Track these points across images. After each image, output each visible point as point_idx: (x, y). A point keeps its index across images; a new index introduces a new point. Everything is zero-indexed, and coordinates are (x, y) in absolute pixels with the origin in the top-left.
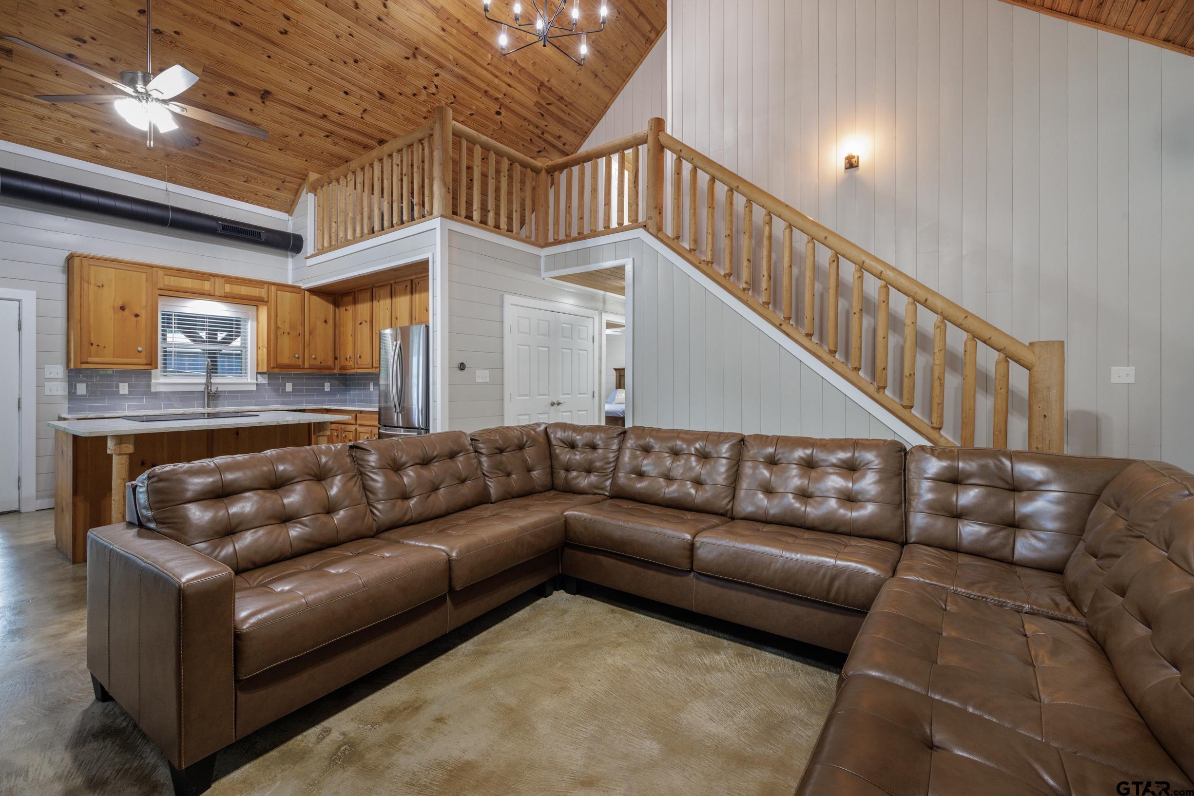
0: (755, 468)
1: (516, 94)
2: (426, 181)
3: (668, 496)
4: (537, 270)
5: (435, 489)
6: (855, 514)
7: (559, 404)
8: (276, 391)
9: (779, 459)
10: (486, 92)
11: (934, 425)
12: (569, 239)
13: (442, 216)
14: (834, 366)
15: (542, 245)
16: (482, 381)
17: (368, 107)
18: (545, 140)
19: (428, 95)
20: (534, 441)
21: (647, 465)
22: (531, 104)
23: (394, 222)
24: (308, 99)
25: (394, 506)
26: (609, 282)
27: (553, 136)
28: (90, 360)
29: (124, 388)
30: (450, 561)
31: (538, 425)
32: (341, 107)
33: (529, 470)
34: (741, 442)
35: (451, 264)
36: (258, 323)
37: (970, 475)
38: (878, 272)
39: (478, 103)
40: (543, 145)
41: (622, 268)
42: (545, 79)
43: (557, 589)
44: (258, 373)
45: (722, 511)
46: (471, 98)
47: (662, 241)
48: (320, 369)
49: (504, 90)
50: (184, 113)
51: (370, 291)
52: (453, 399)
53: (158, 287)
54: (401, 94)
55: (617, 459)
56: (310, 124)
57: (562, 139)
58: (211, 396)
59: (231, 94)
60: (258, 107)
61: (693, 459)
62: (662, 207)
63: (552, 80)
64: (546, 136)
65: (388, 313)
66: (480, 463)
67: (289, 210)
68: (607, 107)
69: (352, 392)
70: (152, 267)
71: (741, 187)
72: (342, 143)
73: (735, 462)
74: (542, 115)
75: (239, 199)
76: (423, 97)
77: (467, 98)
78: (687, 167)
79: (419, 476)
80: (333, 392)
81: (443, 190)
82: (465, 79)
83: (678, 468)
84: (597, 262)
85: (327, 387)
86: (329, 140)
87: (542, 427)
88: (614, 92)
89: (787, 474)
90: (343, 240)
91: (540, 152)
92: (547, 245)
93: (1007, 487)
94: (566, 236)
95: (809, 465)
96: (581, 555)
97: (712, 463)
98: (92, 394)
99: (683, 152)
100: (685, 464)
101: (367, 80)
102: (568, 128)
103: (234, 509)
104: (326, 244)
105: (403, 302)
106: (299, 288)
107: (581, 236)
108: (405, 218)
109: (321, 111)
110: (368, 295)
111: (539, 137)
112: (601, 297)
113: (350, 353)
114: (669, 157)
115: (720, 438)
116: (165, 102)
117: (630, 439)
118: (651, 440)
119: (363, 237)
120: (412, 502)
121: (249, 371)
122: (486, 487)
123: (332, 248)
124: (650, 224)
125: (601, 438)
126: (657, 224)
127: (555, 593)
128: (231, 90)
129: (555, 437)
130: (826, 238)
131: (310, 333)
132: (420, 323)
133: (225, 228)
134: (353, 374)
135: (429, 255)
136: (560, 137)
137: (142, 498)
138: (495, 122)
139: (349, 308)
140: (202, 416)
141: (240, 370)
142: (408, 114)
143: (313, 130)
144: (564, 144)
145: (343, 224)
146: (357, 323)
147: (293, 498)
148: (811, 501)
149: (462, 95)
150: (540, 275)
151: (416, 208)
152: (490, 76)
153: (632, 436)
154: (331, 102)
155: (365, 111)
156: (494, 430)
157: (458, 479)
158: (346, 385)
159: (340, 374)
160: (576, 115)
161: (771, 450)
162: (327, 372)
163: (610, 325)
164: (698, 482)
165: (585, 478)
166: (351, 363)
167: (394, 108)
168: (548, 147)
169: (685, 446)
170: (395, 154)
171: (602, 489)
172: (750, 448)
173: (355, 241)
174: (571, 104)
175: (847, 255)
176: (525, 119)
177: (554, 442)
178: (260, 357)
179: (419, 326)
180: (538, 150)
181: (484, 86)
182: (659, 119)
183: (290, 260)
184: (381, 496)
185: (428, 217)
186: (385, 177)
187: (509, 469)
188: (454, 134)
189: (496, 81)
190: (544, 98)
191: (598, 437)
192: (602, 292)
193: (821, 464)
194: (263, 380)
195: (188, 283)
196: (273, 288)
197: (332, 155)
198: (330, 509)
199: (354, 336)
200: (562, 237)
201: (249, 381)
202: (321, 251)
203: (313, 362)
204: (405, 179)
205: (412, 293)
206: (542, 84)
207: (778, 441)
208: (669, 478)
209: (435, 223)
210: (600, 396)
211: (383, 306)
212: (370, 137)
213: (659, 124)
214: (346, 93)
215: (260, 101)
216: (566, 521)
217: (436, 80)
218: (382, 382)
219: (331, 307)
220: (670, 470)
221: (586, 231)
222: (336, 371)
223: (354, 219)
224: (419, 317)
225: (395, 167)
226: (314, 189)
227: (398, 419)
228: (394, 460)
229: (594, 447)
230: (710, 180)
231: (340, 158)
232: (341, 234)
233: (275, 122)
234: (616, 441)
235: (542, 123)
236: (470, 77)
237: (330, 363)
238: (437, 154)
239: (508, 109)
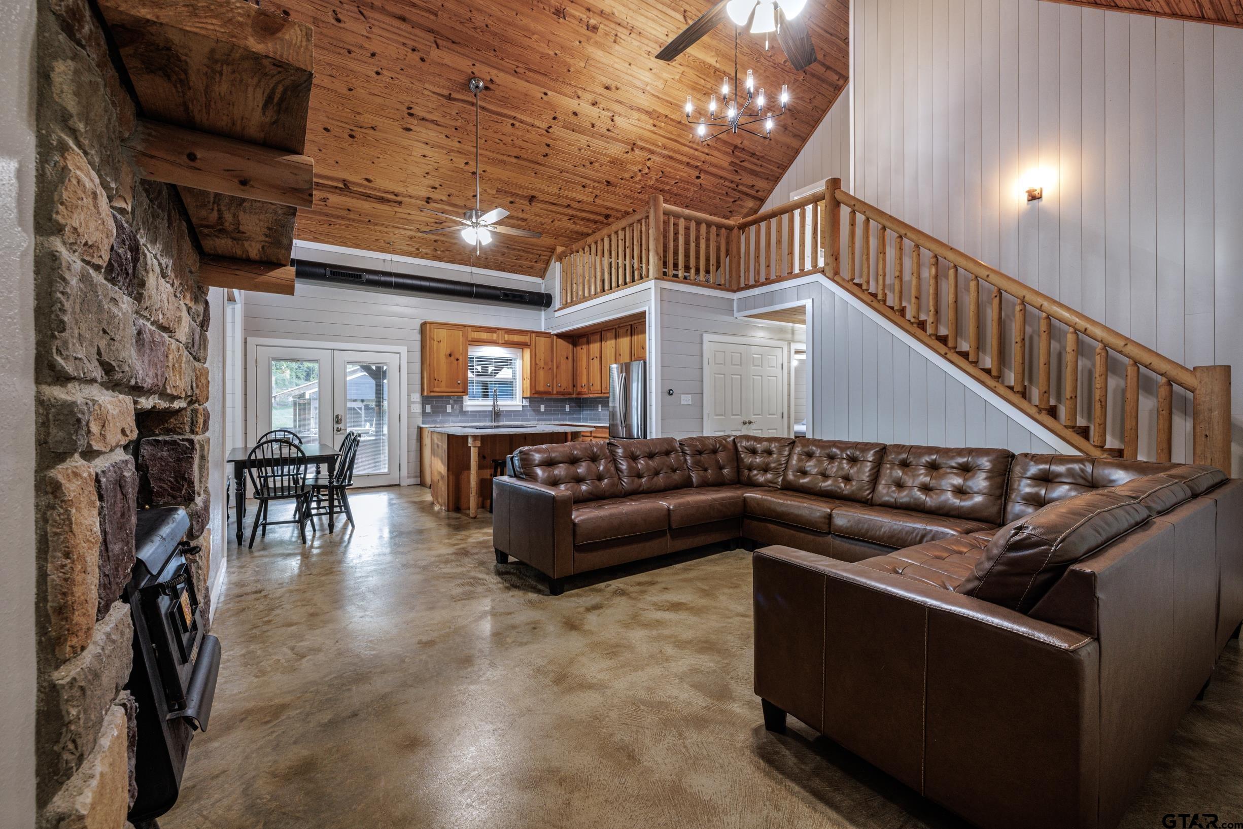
0: (891, 469)
1: (713, 160)
2: (644, 252)
3: (823, 489)
4: (730, 311)
5: (657, 473)
6: (963, 504)
7: (750, 423)
8: (534, 411)
9: (910, 462)
10: (688, 163)
11: (1096, 444)
12: (758, 284)
13: (656, 278)
14: (996, 389)
15: (735, 289)
16: (685, 403)
17: (598, 193)
18: (739, 191)
19: (642, 175)
20: (725, 448)
21: (810, 466)
22: (726, 165)
23: (620, 283)
24: (559, 196)
25: (633, 481)
26: (796, 317)
27: (747, 186)
28: (435, 389)
29: (449, 409)
30: (669, 510)
31: (729, 436)
32: (580, 197)
33: (721, 468)
34: (883, 451)
35: (663, 314)
36: (523, 361)
37: (1059, 475)
38: (1038, 305)
39: (681, 174)
40: (737, 195)
41: (804, 307)
42: (738, 142)
43: (738, 547)
44: (523, 398)
45: (863, 500)
46: (675, 170)
47: (838, 283)
48: (563, 394)
49: (703, 159)
50: (495, 230)
51: (599, 334)
52: (664, 418)
53: (470, 339)
54: (622, 179)
55: (787, 463)
56: (559, 213)
57: (755, 188)
58: (496, 414)
59: (511, 202)
60: (527, 208)
61: (845, 461)
62: (838, 254)
63: (745, 142)
64: (740, 187)
65: (613, 350)
66: (686, 460)
67: (542, 276)
68: (797, 152)
69: (585, 412)
70: (465, 326)
71: (909, 234)
72: (579, 222)
73: (876, 464)
74: (737, 171)
75: (511, 272)
76: (639, 178)
77: (672, 171)
78: (860, 218)
79: (647, 464)
80: (570, 413)
81: (656, 258)
82: (671, 158)
83: (833, 469)
84: (782, 303)
85: (567, 408)
86: (571, 221)
87: (732, 438)
88: (804, 140)
89: (916, 473)
90: (582, 297)
91: (735, 201)
92: (739, 289)
93: (1087, 484)
94: (755, 281)
95: (933, 467)
96: (755, 523)
97: (859, 465)
98: (435, 412)
99: (857, 205)
100: (838, 466)
101: (598, 174)
102: (761, 177)
103: (556, 472)
104: (569, 301)
105: (625, 342)
106: (549, 333)
107: (768, 281)
108: (628, 280)
109: (566, 202)
110: (598, 337)
111: (734, 190)
112: (790, 328)
113: (584, 382)
114: (845, 211)
115: (865, 447)
116: (486, 226)
117: (798, 447)
118: (814, 448)
119: (596, 295)
120: (644, 480)
121: (518, 396)
122: (690, 477)
123: (573, 303)
124: (827, 270)
125: (775, 447)
126: (834, 269)
127: (738, 550)
128: (511, 200)
129: (741, 446)
130: (988, 276)
131: (557, 368)
132: (638, 359)
133: (505, 295)
134: (586, 398)
135: (646, 308)
136: (753, 186)
137: (516, 463)
138: (694, 185)
139: (584, 347)
140: (492, 427)
141: (512, 396)
142: (627, 192)
143: (561, 216)
144: (757, 191)
145: (581, 285)
146: (590, 359)
147: (581, 470)
148: (931, 493)
149: (668, 169)
150: (733, 315)
151: (636, 273)
152: (692, 151)
153: (799, 445)
154: (574, 195)
155: (596, 196)
156: (695, 438)
157: (671, 469)
158: (580, 407)
159: (576, 398)
160: (768, 166)
161: (904, 456)
162: (568, 396)
163: (797, 352)
164: (847, 479)
165: (763, 475)
166: (585, 390)
167: (617, 190)
168: (742, 196)
169: (838, 452)
170: (620, 232)
171: (775, 483)
172: (888, 454)
173: (590, 298)
174: (763, 157)
175: (1008, 290)
176: (721, 177)
177: (740, 449)
178: (525, 386)
179: (638, 362)
180: (733, 200)
181: (686, 159)
182: (835, 179)
183: (543, 312)
184: (625, 474)
185: (645, 279)
186: (613, 249)
187: (706, 466)
188: (664, 214)
189: (696, 153)
190: (737, 157)
191: (773, 445)
192: (791, 324)
193: (943, 466)
194: (526, 403)
195: (484, 336)
196: (534, 335)
197: (572, 232)
198: (600, 478)
199: (588, 368)
200: (752, 282)
201: (518, 404)
202: (565, 306)
203: (559, 389)
204: (628, 250)
205: (631, 335)
206: (736, 147)
207: (910, 449)
208: (825, 476)
209: (651, 284)
210: (789, 417)
211: (609, 345)
212: (599, 214)
213: (835, 183)
214: (584, 187)
215: (528, 204)
216: (745, 499)
217: (649, 163)
218: (611, 404)
219: (571, 346)
220: (826, 469)
221: (773, 277)
222: (574, 396)
223: (589, 281)
224: (637, 354)
225: (620, 241)
226: (560, 259)
227: (622, 432)
228: (632, 453)
229: (769, 453)
230: (881, 229)
231: (578, 233)
232: (580, 293)
233: (537, 215)
234: (787, 449)
235: (737, 178)
236: (674, 155)
237: (570, 390)
238: (652, 232)
239: (707, 172)
